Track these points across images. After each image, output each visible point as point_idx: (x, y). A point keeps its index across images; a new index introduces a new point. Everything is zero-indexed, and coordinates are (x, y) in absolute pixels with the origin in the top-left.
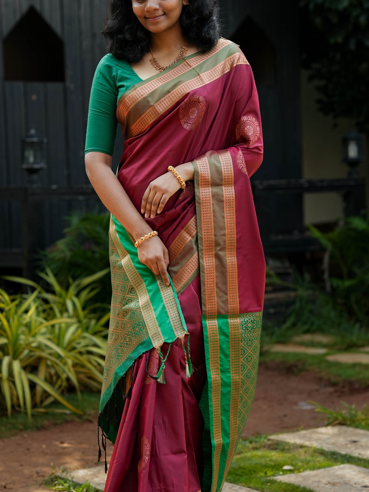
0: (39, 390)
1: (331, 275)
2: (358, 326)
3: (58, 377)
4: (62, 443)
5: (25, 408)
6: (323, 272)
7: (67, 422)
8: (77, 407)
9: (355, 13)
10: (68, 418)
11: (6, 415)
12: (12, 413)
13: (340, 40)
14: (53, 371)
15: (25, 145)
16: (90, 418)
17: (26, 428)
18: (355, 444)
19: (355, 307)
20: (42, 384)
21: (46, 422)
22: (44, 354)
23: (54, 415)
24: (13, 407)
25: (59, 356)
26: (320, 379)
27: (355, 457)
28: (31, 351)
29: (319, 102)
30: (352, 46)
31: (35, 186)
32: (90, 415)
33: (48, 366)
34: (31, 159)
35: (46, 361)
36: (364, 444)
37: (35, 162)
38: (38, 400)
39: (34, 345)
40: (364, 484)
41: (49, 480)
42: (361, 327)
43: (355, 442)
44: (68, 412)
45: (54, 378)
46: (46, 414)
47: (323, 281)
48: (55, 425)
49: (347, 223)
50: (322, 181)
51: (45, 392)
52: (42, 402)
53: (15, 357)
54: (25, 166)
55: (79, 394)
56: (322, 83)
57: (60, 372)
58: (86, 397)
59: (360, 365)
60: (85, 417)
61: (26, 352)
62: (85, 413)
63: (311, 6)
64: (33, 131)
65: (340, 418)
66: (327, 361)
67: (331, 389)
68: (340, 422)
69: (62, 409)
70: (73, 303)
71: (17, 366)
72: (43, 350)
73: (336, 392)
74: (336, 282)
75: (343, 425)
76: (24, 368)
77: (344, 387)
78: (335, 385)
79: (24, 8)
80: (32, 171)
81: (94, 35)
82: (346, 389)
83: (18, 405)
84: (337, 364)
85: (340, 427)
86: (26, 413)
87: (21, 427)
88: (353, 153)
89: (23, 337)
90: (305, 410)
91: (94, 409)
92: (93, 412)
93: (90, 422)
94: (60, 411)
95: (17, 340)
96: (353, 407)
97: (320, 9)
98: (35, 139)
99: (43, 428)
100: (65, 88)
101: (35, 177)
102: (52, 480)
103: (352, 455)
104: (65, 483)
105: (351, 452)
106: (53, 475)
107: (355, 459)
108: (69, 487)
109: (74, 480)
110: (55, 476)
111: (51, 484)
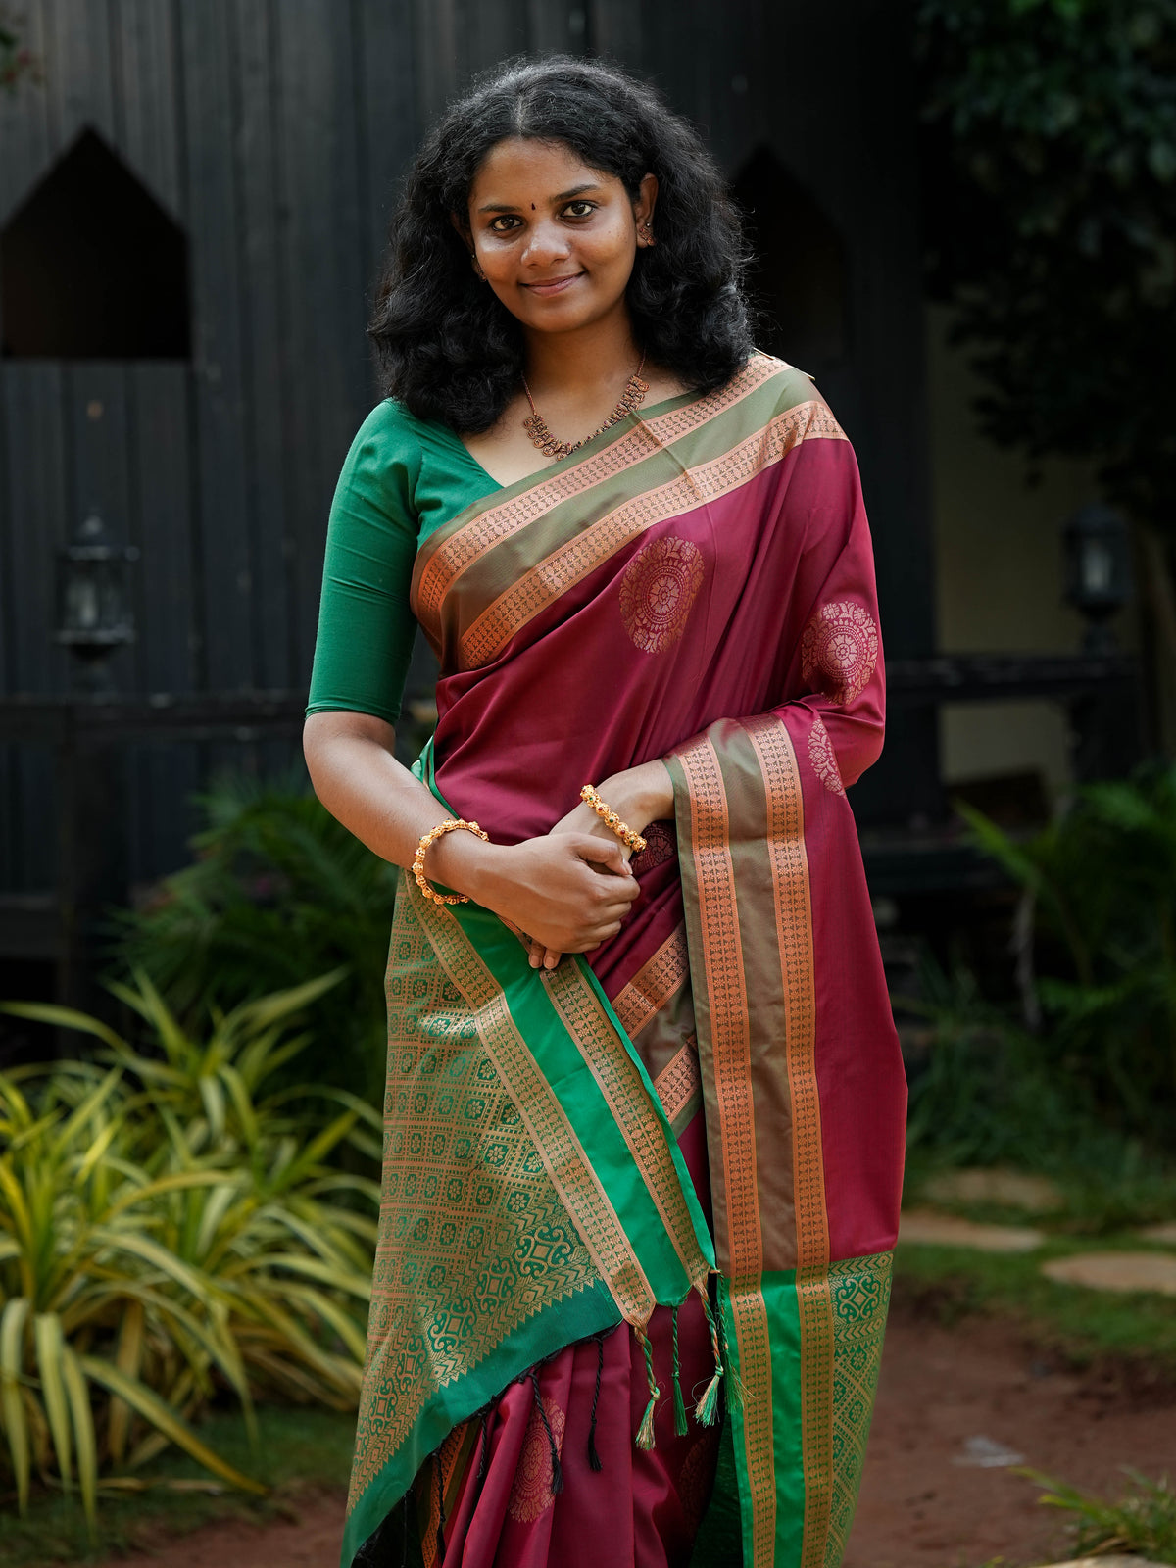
0: (118, 1410)
1: (1040, 971)
3: (183, 1362)
5: (76, 1478)
7: (212, 1523)
8: (245, 1467)
9: (1097, 144)
10: (217, 1509)
11: (10, 1507)
12: (30, 1494)
13: (1050, 223)
14: (165, 1346)
15: (68, 570)
16: (287, 1506)
17: (77, 1552)
20: (131, 1394)
21: (143, 1528)
22: (134, 1289)
23: (169, 1498)
24: (34, 1474)
25: (180, 1292)
28: (94, 1278)
30: (1089, 242)
31: (98, 699)
32: (286, 1495)
33: (149, 1329)
34: (89, 615)
35: (144, 1315)
37: (100, 623)
38: (116, 1446)
39: (103, 1256)
44: (213, 1487)
45: (170, 1367)
46: (142, 1494)
48: (174, 1536)
50: (1005, 662)
51: (139, 1417)
52: (129, 1449)
53: (40, 1307)
54: (67, 637)
55: (251, 1420)
56: (992, 348)
57: (189, 1347)
58: (274, 1427)
60: (272, 1504)
61: (78, 1281)
62: (271, 1491)
63: (961, 122)
64: (93, 526)
65: (1122, 1529)
66: (1046, 1283)
67: (1067, 1386)
68: (1123, 1544)
69: (197, 1476)
70: (225, 1088)
71: (48, 1331)
72: (134, 1275)
73: (1083, 1395)
74: (1056, 995)
75: (1133, 1552)
76: (71, 1338)
77: (1108, 1378)
78: (1077, 1368)
79: (67, 133)
80: (88, 651)
81: (282, 215)
82: (1113, 1387)
83: (45, 1470)
84: (1081, 1294)
85: (1124, 1558)
86: (78, 1496)
87: (61, 1549)
88: (1096, 575)
89: (68, 1226)
90: (989, 1472)
91: (300, 1472)
92: (296, 1484)
93: (289, 1520)
94: (188, 1485)
95: (50, 1236)
96: (1163, 1485)
97: (990, 132)
98: (100, 552)
99: (134, 1548)
100: (192, 381)
101: (99, 670)
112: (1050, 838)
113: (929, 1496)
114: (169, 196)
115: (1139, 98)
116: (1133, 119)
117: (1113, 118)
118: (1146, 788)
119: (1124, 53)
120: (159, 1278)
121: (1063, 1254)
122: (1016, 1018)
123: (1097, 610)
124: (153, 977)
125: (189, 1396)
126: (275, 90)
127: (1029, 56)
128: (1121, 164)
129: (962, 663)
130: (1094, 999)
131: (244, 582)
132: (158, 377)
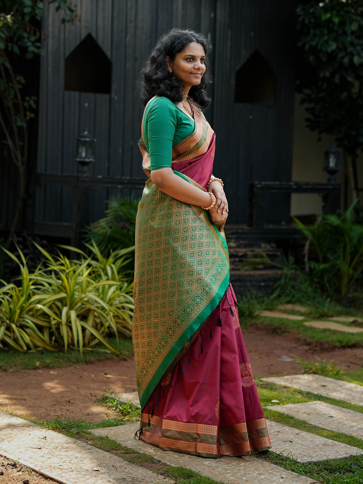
0: (87, 333)
1: (310, 259)
2: (329, 300)
3: (102, 325)
4: (106, 374)
5: (78, 346)
6: (304, 256)
7: (108, 359)
8: (116, 349)
9: (340, 55)
10: (109, 356)
11: (63, 351)
12: (68, 349)
13: (327, 74)
14: (98, 321)
15: (79, 143)
16: (125, 357)
17: (78, 362)
18: (324, 387)
19: (327, 285)
20: (90, 329)
21: (92, 358)
22: (93, 307)
23: (98, 353)
24: (68, 345)
25: (103, 309)
26: (299, 339)
27: (324, 397)
28: (83, 304)
29: (308, 120)
30: (337, 80)
31: (85, 175)
32: (125, 355)
33: (95, 316)
34: (84, 155)
35: (94, 313)
36: (331, 388)
37: (86, 157)
38: (87, 342)
39: (86, 299)
40: (330, 415)
41: (101, 399)
42: (331, 301)
43: (324, 386)
44: (108, 352)
45: (99, 326)
46: (92, 352)
47: (304, 263)
48: (99, 360)
49: (324, 219)
50: (307, 184)
51: (92, 335)
52: (89, 343)
53: (71, 308)
54: (78, 159)
55: (117, 338)
56: (312, 105)
57: (104, 321)
58: (122, 342)
59: (329, 330)
60: (121, 356)
61: (80, 304)
62: (121, 354)
63: (307, 47)
64: (86, 133)
65: (314, 369)
66: (304, 326)
67: (307, 348)
68: (314, 372)
69: (105, 349)
70: (112, 268)
71: (73, 314)
72: (93, 305)
73: (310, 349)
74: (313, 265)
75: (316, 373)
76: (78, 316)
77: (316, 346)
78: (309, 344)
79: (84, 35)
80: (83, 164)
81: (136, 59)
82: (317, 348)
83: (72, 344)
84: (312, 329)
85: (314, 375)
86: (79, 351)
87: (74, 360)
88: (332, 164)
89: (77, 293)
90: (286, 362)
91: (128, 351)
92: (127, 353)
93: (126, 360)
94: (103, 350)
95: (73, 295)
96: (324, 361)
97: (314, 50)
98: (88, 139)
99: (90, 362)
100: (110, 99)
101: (85, 168)
102: (103, 399)
103: (322, 395)
104: (114, 401)
105: (321, 393)
106: (104, 396)
107: (324, 398)
108: (117, 404)
109: (120, 400)
110: (106, 396)
111: (102, 402)
112: (315, 227)
113: (272, 365)
114: (108, 53)
115: (352, 44)
116: (350, 49)
117: (345, 48)
118: (339, 216)
119: (349, 32)
120: (99, 305)
121: (309, 321)
122: (303, 269)
123: (332, 172)
124: (95, 241)
125: (104, 332)
126: (136, 27)
127: (325, 32)
128: (346, 60)
129: (297, 184)
130: (322, 266)
131: (120, 150)
132: (103, 97)
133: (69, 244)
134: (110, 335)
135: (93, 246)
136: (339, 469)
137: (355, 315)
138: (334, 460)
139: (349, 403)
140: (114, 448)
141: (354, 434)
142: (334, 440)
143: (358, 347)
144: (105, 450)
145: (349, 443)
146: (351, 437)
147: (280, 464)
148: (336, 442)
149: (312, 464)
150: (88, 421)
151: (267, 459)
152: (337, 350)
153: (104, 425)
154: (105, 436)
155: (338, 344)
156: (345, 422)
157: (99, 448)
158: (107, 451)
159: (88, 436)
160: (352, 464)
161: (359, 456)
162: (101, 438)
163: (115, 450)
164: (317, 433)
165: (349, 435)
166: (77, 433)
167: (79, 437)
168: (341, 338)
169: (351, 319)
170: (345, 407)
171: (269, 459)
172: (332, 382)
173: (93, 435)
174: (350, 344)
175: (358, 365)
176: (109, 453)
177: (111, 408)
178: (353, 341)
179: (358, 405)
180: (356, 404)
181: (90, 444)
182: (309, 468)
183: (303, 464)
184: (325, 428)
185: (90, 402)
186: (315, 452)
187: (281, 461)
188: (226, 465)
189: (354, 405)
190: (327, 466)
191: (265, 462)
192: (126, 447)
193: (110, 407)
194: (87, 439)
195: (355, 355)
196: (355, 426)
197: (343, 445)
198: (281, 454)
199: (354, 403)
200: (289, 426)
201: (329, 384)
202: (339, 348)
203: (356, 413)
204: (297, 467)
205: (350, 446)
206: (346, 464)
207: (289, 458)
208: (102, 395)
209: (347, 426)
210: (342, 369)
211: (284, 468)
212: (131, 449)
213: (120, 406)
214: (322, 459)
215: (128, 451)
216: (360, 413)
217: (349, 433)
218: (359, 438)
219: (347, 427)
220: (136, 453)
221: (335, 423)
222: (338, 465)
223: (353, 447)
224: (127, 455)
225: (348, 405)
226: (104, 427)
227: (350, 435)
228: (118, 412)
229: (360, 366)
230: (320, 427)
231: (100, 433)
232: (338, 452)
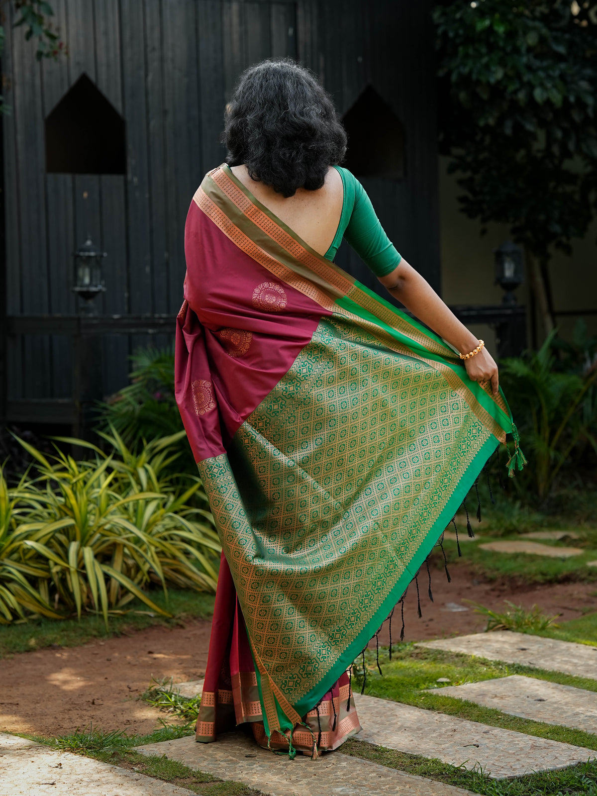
0: (114, 584)
2: (518, 504)
3: (138, 569)
4: (150, 653)
5: (101, 609)
7: (152, 627)
8: (163, 608)
9: (511, 88)
10: (154, 622)
11: (74, 618)
12: (82, 614)
13: (491, 121)
14: (130, 562)
15: (79, 260)
16: (181, 622)
17: (100, 634)
18: (524, 651)
20: (119, 578)
21: (125, 627)
22: (120, 540)
23: (134, 617)
24: (83, 607)
25: (138, 541)
26: (473, 574)
27: (525, 667)
28: (103, 535)
29: (462, 200)
30: (508, 131)
31: (91, 315)
32: (179, 618)
33: (125, 555)
34: (87, 280)
35: (123, 549)
36: (535, 652)
37: (91, 284)
38: (113, 600)
39: (107, 527)
40: (539, 698)
41: (148, 694)
42: (522, 506)
43: (523, 649)
44: (152, 614)
45: (133, 571)
46: (124, 616)
48: (138, 630)
50: (469, 309)
51: (122, 587)
52: (118, 601)
53: (83, 544)
54: (78, 289)
55: (166, 590)
56: (469, 174)
57: (141, 563)
58: (173, 596)
59: (524, 555)
60: (174, 621)
61: (98, 535)
62: (174, 616)
63: (454, 77)
64: (89, 243)
65: (503, 621)
66: (480, 551)
67: (487, 587)
68: (504, 626)
69: (145, 610)
70: (147, 471)
71: (88, 554)
72: (120, 535)
73: (493, 590)
75: (507, 629)
76: (96, 556)
77: (503, 584)
78: (491, 581)
79: (75, 77)
80: (87, 295)
81: (165, 112)
82: (505, 587)
83: (88, 605)
84: (494, 554)
86: (101, 616)
87: (95, 633)
88: (509, 272)
89: (92, 517)
90: (455, 613)
91: (185, 611)
92: (184, 614)
93: (182, 627)
94: (142, 612)
95: (86, 520)
96: (520, 607)
97: (466, 81)
98: (92, 254)
99: (122, 634)
100: (126, 182)
101: (91, 303)
102: (151, 694)
103: (521, 665)
104: (171, 697)
105: (520, 661)
106: (153, 689)
107: (525, 670)
108: (175, 701)
109: (180, 694)
110: (155, 689)
111: (150, 699)
113: (431, 620)
114: (118, 106)
116: (527, 77)
117: (519, 76)
118: (526, 360)
119: (523, 50)
120: (130, 535)
121: (488, 542)
123: (509, 286)
124: (115, 426)
125: (142, 580)
126: (162, 59)
127: (484, 50)
128: (521, 96)
131: (148, 269)
132: (113, 181)
133: (70, 435)
134: (152, 586)
135: (113, 436)
136: (560, 787)
137: (565, 528)
138: (552, 771)
139: (568, 676)
140: (179, 775)
141: (581, 727)
142: (548, 738)
143: (574, 581)
144: (164, 780)
145: (574, 742)
146: (577, 732)
147: (462, 785)
148: (552, 742)
149: (516, 781)
150: (129, 733)
151: (440, 777)
152: (539, 587)
153: (157, 737)
154: (162, 756)
155: (539, 578)
156: (565, 707)
157: (154, 777)
158: (166, 781)
159: (132, 758)
160: (581, 777)
161: (592, 762)
162: (155, 760)
163: (181, 778)
164: (518, 729)
165: (572, 729)
166: (114, 755)
167: (117, 761)
168: (544, 567)
169: (559, 535)
170: (561, 682)
171: (442, 778)
172: (537, 642)
173: (142, 755)
174: (560, 576)
175: (577, 611)
176: (171, 784)
177: (165, 709)
178: (565, 572)
179: (584, 677)
180: (580, 676)
181: (138, 772)
182: (511, 787)
183: (501, 781)
184: (531, 719)
185: (129, 700)
186: (518, 760)
187: (463, 780)
188: (370, 792)
189: (577, 678)
190: (541, 782)
191: (436, 783)
192: (199, 772)
193: (163, 707)
194: (131, 762)
195: (571, 595)
196: (582, 713)
197: (564, 746)
198: (461, 768)
199: (577, 675)
200: (471, 720)
201: (532, 646)
202: (542, 584)
203: (581, 692)
204: (491, 788)
205: (577, 747)
206: (572, 778)
207: (476, 773)
208: (148, 688)
209: (569, 714)
210: (551, 620)
211: (469, 790)
212: (208, 775)
213: (182, 704)
214: (532, 772)
215: (203, 779)
216: (588, 691)
217: (573, 725)
218: (590, 732)
219: (569, 716)
220: (217, 781)
221: (548, 710)
222: (559, 779)
223: (581, 748)
224: (202, 786)
225: (567, 678)
226: (158, 741)
227: (575, 728)
228: (179, 715)
229: (580, 613)
230: (523, 718)
231: (152, 752)
232: (556, 758)
